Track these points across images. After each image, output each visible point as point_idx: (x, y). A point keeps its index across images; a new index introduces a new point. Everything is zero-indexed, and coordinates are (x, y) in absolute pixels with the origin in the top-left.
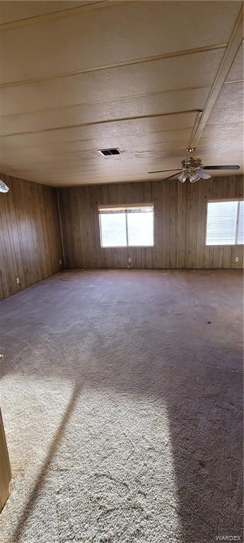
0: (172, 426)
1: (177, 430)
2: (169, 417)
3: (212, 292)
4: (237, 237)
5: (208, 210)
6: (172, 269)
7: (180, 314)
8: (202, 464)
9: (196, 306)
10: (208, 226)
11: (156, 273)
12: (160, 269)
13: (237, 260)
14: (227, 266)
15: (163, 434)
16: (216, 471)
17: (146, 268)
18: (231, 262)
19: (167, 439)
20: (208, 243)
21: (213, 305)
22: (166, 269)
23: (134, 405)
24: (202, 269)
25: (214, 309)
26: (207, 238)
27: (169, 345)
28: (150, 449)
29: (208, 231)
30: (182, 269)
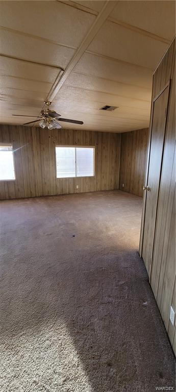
0: (75, 342)
1: (81, 343)
2: (71, 335)
3: (67, 212)
4: (76, 171)
5: (56, 153)
6: (34, 198)
7: (51, 234)
8: (109, 365)
9: (60, 225)
10: (57, 164)
11: (20, 203)
12: (23, 199)
13: (77, 187)
14: (72, 192)
15: (72, 356)
16: (120, 363)
17: (10, 199)
18: (74, 189)
19: (76, 359)
20: (58, 176)
21: (72, 221)
22: (28, 198)
23: (35, 340)
24: (56, 195)
25: (73, 224)
26: (57, 173)
27: (50, 264)
28: (65, 381)
29: (58, 167)
30: (41, 196)
